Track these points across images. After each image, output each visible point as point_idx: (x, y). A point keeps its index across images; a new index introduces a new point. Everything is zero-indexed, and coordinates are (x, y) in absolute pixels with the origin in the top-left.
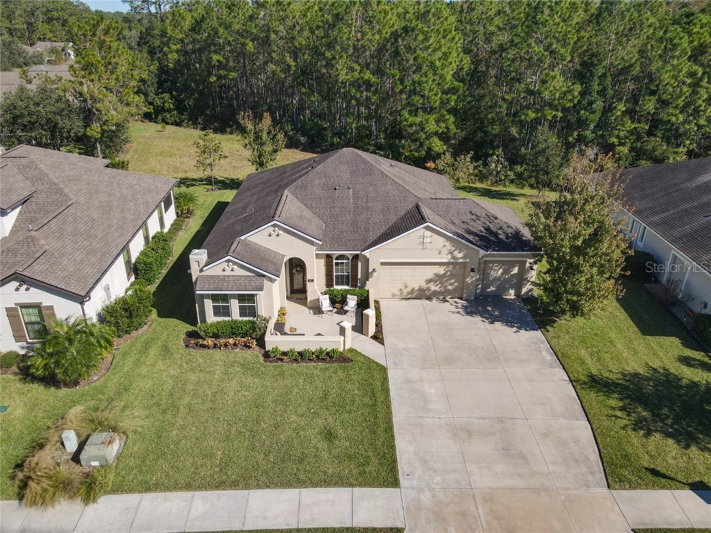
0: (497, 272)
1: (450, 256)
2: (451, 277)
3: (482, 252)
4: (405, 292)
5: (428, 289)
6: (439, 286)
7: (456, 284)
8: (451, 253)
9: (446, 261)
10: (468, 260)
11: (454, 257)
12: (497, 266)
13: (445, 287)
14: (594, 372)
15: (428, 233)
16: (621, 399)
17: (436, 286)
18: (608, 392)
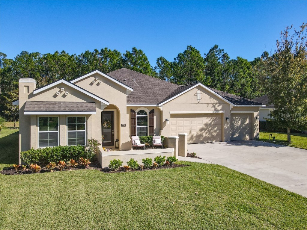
0: (238, 123)
1: (213, 109)
2: (214, 126)
3: (231, 106)
5: (202, 135)
6: (208, 134)
7: (218, 131)
8: (214, 106)
9: (211, 112)
10: (224, 112)
11: (216, 110)
12: (238, 118)
13: (211, 134)
17: (206, 133)
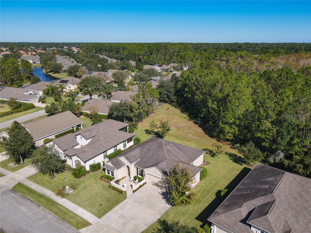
4: (154, 182)
5: (158, 184)
10: (166, 180)
13: (162, 185)
14: (167, 220)
15: (156, 169)
16: (162, 228)
17: (160, 184)
18: (162, 225)
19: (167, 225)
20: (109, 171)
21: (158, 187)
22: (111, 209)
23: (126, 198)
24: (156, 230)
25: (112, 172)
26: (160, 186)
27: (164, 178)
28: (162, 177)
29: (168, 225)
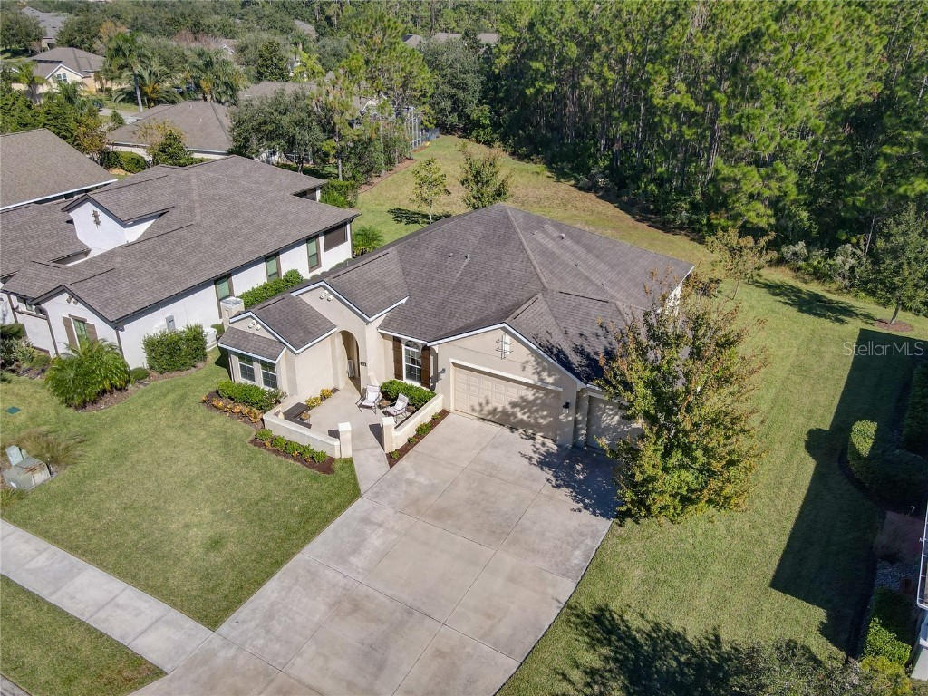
0: (611, 418)
2: (542, 407)
3: (580, 385)
4: (487, 408)
5: (514, 415)
6: (527, 415)
7: (549, 419)
8: (539, 373)
9: (531, 382)
10: (561, 390)
11: (541, 380)
13: (536, 419)
14: (615, 607)
15: (508, 339)
16: (606, 659)
17: (524, 414)
18: (599, 641)
19: (626, 637)
20: (250, 360)
21: (513, 428)
22: (278, 564)
23: (355, 493)
24: (576, 675)
25: (264, 364)
26: (522, 423)
27: (550, 380)
28: (536, 377)
29: (634, 639)
